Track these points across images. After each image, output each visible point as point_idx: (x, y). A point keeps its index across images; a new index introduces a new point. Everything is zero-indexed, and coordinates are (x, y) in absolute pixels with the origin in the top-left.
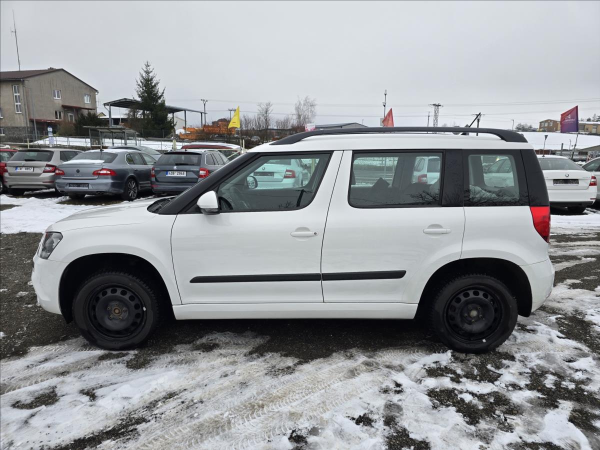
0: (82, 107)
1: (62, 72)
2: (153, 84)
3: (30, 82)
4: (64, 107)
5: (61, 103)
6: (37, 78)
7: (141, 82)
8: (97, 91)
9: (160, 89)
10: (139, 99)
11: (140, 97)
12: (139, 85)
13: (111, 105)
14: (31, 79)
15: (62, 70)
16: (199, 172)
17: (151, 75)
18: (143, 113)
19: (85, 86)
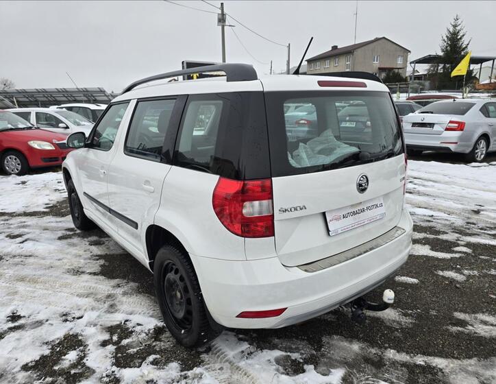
0: (395, 67)
1: (383, 40)
2: (459, 37)
3: (358, 53)
4: (380, 69)
5: (378, 66)
6: (363, 48)
7: (447, 37)
8: (410, 51)
9: (465, 41)
10: (441, 54)
11: (443, 51)
12: (444, 40)
13: (416, 63)
14: (359, 50)
15: (384, 38)
16: (366, 122)
17: (458, 28)
18: (444, 68)
19: (400, 49)
